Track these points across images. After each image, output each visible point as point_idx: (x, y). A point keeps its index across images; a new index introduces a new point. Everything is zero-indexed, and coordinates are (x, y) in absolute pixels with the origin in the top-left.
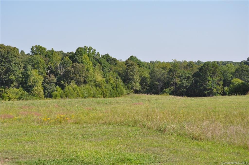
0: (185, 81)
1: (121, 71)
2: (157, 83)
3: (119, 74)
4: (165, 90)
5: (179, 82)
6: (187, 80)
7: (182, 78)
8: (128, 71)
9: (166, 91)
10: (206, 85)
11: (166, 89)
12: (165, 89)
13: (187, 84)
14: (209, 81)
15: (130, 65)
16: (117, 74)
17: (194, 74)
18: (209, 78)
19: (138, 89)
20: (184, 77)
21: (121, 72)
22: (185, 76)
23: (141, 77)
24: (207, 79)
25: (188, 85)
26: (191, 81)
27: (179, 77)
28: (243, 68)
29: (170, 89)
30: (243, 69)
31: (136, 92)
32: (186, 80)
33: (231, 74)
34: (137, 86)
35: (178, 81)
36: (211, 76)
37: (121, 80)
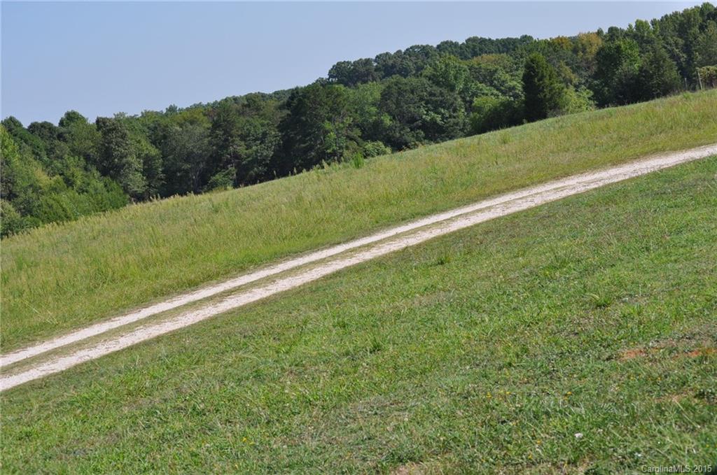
0: (257, 146)
1: (91, 150)
2: (187, 166)
3: (87, 158)
4: (213, 178)
5: (247, 151)
6: (260, 144)
7: (248, 139)
8: (112, 145)
9: (217, 180)
10: (320, 144)
11: (217, 176)
12: (214, 175)
13: (265, 154)
14: (327, 132)
15: (110, 131)
16: (82, 159)
17: (281, 122)
18: (328, 125)
19: (140, 191)
20: (253, 136)
21: (92, 152)
22: (256, 132)
23: (139, 156)
24: (319, 128)
25: (266, 156)
26: (271, 142)
27: (243, 138)
28: (400, 86)
29: (228, 174)
30: (400, 88)
31: (140, 198)
32: (259, 142)
33: (374, 104)
34: (137, 181)
35: (241, 148)
36: (330, 119)
37: (99, 173)
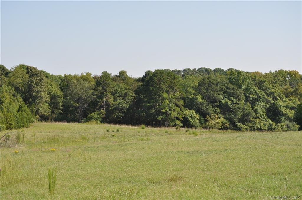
0: (120, 100)
1: (20, 84)
2: (76, 105)
3: (17, 89)
4: (91, 115)
5: (114, 102)
6: (122, 99)
7: (116, 95)
8: (33, 84)
9: (93, 116)
10: (158, 106)
11: (93, 114)
12: (91, 113)
13: (124, 106)
14: (164, 99)
15: (34, 75)
16: (13, 89)
17: (137, 88)
18: (165, 95)
19: (46, 114)
20: (119, 94)
21: (20, 86)
22: (121, 92)
23: (49, 94)
24: (159, 96)
25: (125, 107)
26: (129, 99)
27: (113, 94)
28: (210, 80)
29: (100, 114)
30: (210, 81)
31: (43, 119)
32: (122, 98)
33: (193, 88)
34: (45, 108)
35: (110, 100)
36: (167, 92)
37: (21, 99)
